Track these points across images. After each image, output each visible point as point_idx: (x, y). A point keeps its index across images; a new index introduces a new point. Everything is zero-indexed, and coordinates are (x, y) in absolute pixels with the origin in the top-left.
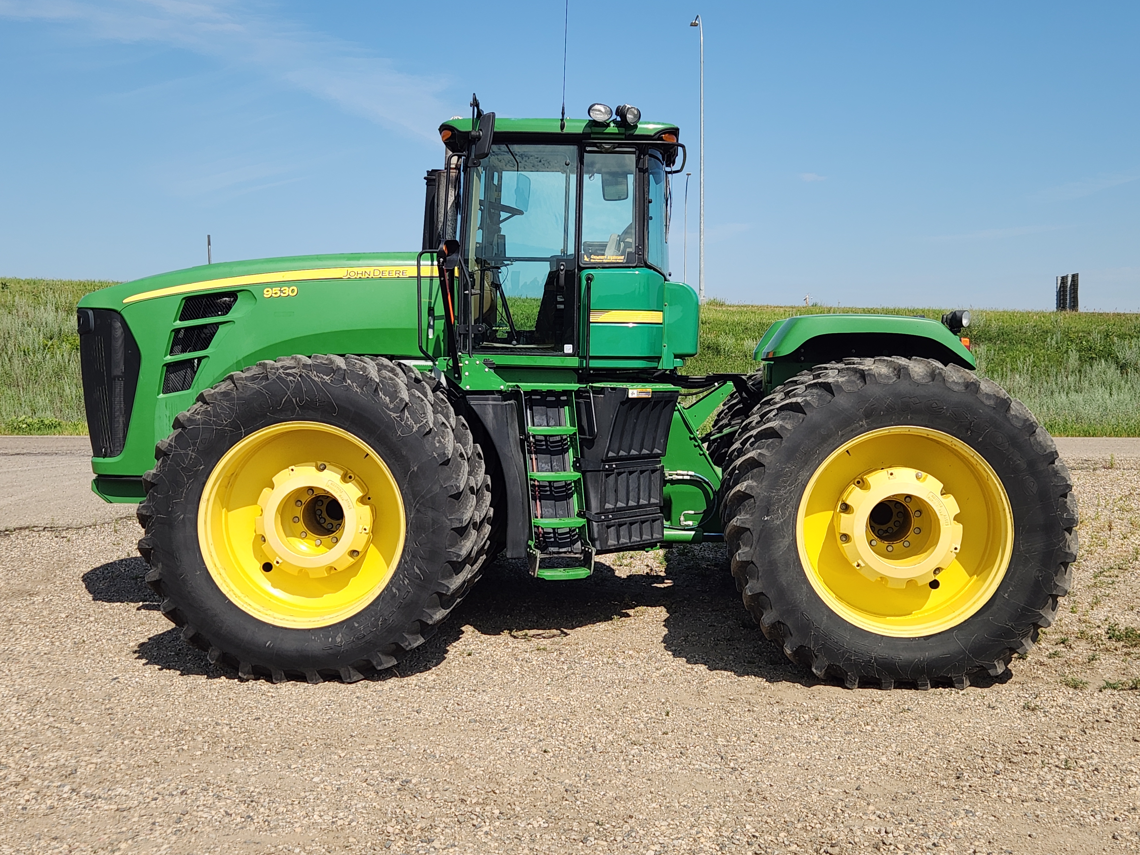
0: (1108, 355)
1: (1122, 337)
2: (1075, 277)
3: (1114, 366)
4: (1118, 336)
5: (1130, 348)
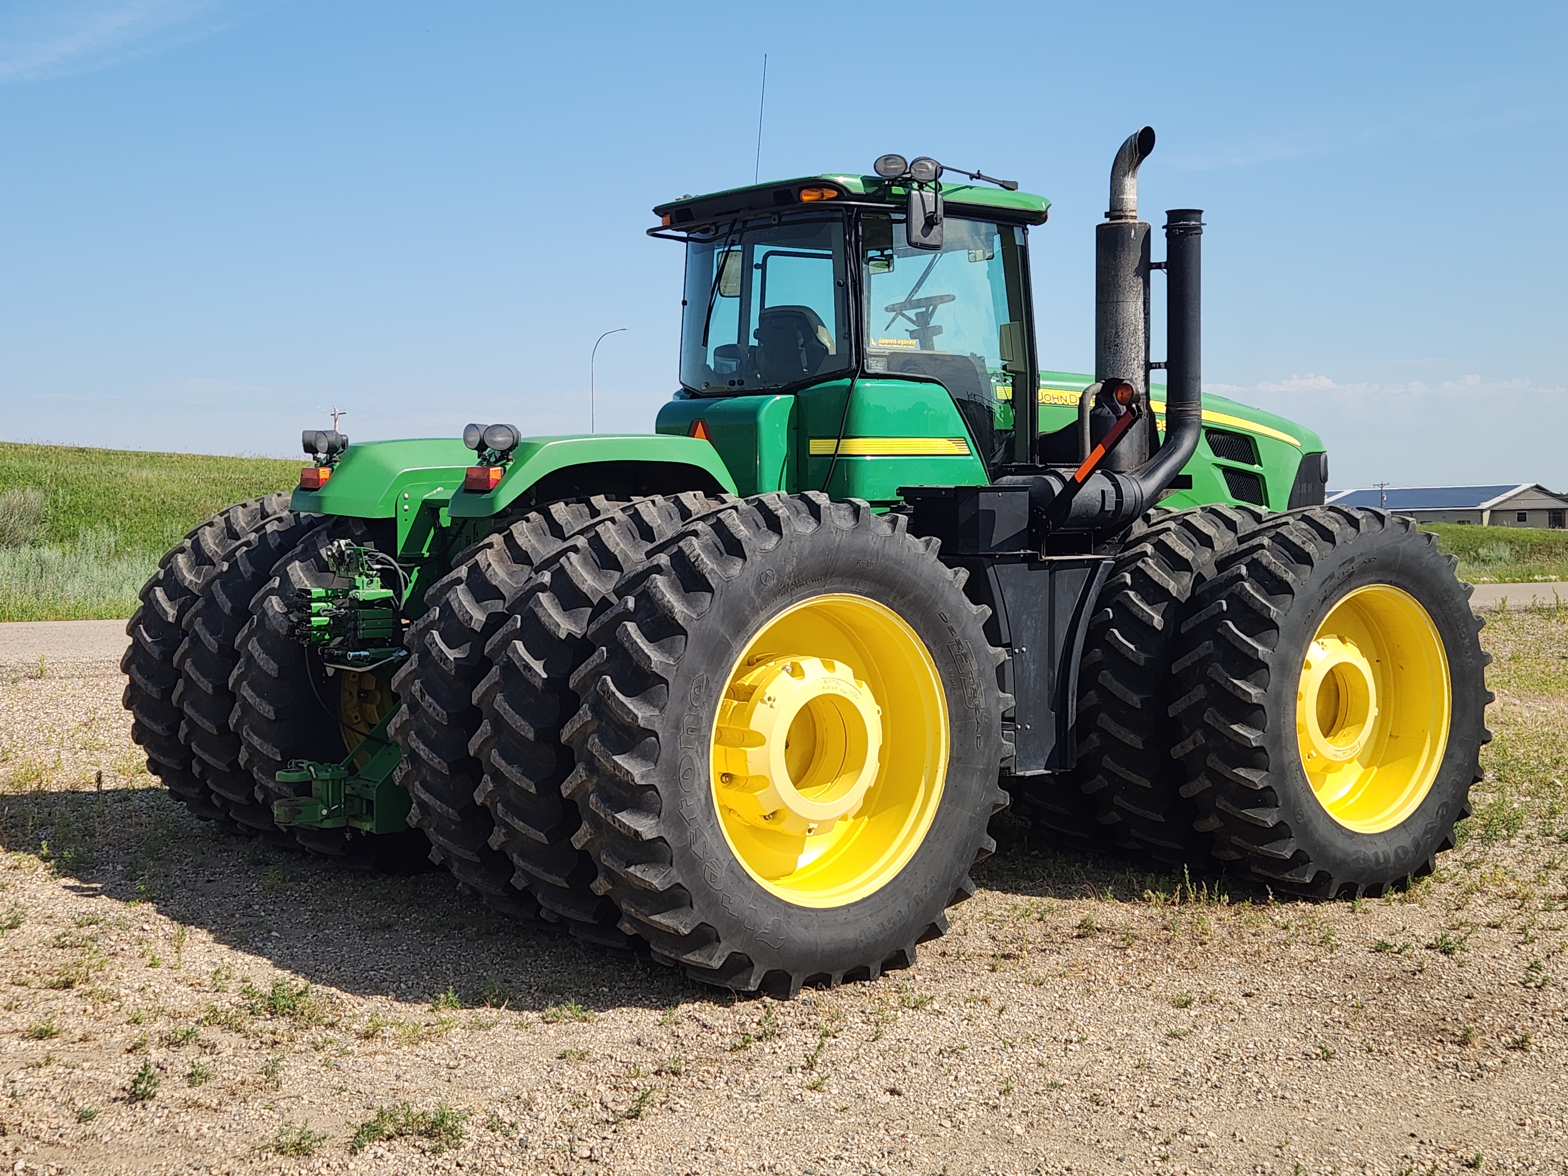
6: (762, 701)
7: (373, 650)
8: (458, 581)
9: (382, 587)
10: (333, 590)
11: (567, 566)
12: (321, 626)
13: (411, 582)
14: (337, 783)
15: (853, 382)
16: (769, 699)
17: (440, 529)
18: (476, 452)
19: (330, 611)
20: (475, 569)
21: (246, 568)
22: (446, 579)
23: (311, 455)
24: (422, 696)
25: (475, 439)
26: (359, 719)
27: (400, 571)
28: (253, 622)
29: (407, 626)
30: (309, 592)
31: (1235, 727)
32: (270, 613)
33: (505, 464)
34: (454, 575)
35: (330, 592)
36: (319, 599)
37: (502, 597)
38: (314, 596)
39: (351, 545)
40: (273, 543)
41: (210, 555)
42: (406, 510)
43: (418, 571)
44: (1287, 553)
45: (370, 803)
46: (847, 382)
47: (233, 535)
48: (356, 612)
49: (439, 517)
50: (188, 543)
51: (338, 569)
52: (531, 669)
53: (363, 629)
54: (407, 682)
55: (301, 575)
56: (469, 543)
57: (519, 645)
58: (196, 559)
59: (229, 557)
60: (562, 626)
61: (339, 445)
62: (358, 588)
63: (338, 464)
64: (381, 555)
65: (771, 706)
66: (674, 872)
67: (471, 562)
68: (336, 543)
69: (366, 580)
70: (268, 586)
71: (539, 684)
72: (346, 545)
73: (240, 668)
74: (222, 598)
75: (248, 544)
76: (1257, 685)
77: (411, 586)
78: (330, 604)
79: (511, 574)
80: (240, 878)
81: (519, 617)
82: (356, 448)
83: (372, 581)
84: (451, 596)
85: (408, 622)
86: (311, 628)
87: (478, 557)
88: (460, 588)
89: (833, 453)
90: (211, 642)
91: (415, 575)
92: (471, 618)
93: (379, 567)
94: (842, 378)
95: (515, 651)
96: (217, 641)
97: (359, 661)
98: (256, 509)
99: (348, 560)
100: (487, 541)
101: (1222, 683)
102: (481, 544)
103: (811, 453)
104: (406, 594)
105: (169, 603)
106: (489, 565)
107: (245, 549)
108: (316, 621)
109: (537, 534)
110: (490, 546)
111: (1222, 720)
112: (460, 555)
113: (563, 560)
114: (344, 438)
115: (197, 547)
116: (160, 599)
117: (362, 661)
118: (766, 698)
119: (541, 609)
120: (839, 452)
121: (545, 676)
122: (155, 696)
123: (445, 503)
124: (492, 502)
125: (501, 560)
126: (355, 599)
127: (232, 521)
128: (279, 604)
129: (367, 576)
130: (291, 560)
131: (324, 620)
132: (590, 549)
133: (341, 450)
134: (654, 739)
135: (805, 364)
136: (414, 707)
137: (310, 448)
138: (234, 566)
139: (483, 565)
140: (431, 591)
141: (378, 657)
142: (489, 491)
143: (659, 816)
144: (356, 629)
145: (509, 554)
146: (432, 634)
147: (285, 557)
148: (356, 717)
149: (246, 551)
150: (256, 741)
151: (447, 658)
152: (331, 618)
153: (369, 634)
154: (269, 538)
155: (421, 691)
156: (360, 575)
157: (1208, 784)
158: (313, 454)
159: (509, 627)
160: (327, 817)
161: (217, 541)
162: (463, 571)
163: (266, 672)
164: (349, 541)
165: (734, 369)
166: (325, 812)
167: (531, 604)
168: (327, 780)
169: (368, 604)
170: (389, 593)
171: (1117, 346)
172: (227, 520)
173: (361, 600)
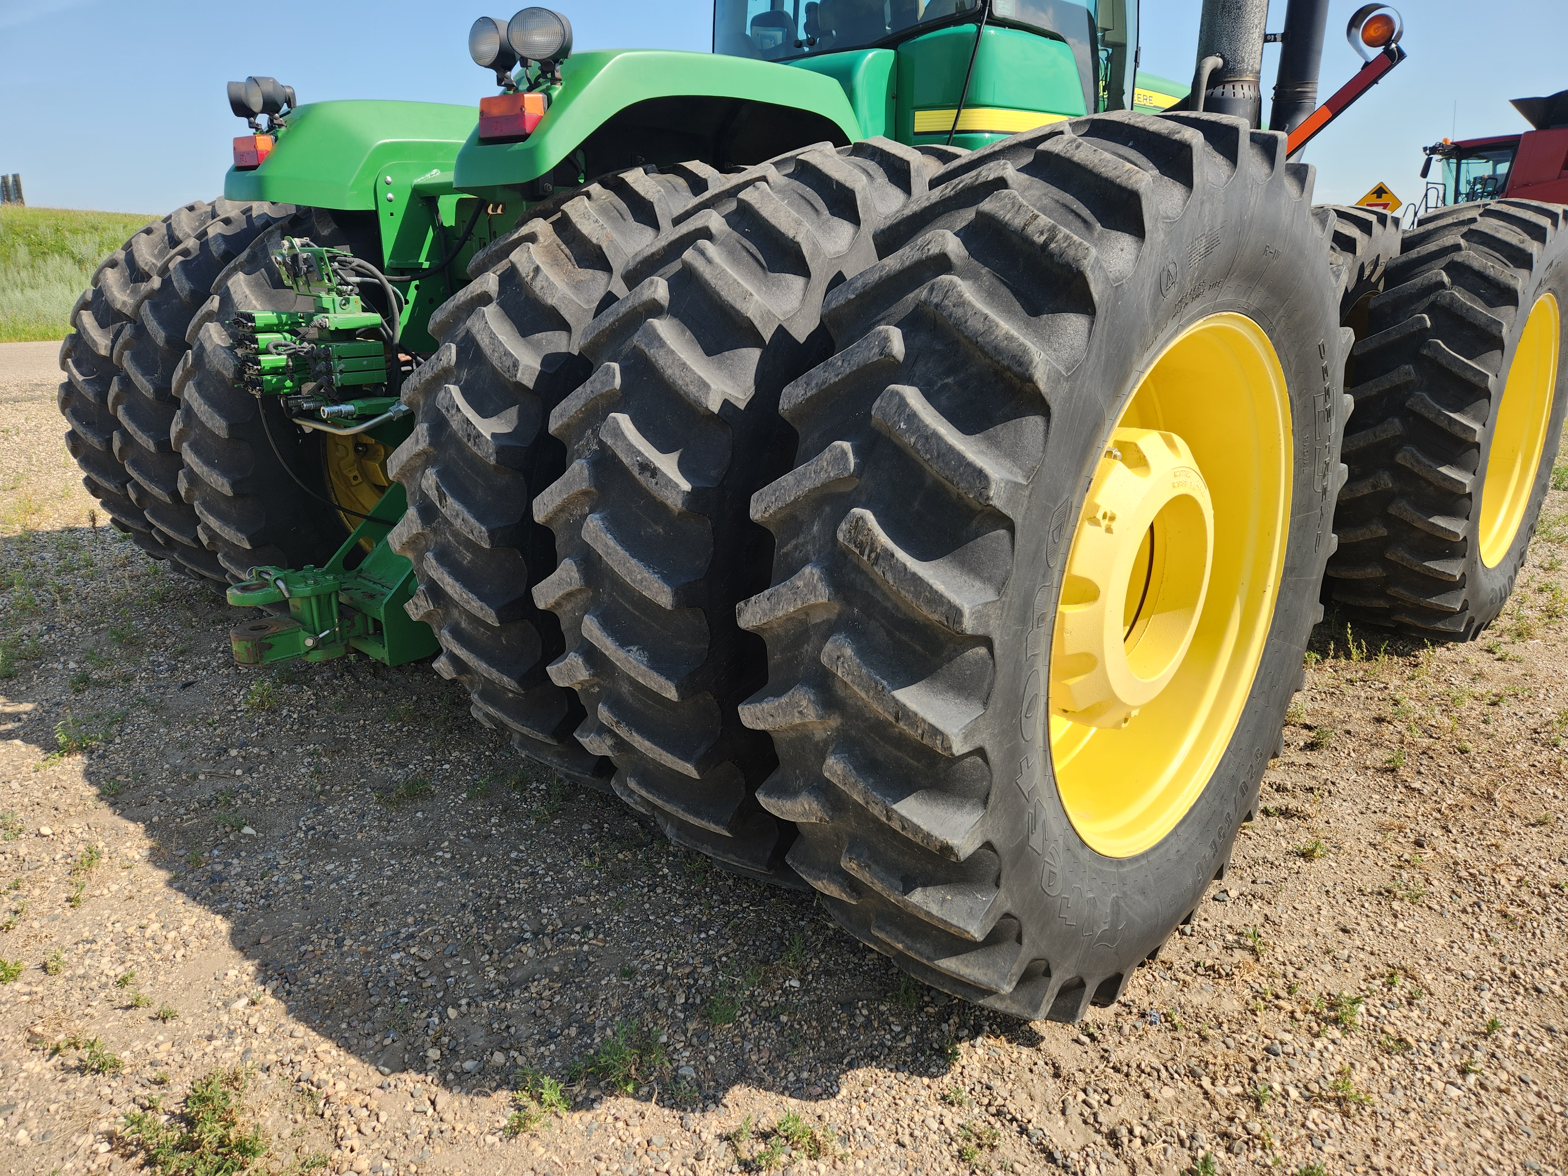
0: (61, 249)
1: (74, 232)
2: (16, 178)
3: (70, 261)
4: (70, 231)
5: (85, 243)
6: (1094, 521)
7: (360, 403)
8: (484, 299)
9: (364, 310)
10: (291, 315)
11: (699, 264)
12: (277, 368)
13: (407, 302)
14: (324, 601)
15: (979, 29)
16: (1105, 517)
17: (441, 230)
18: (492, 74)
19: (286, 346)
20: (510, 278)
21: (182, 285)
22: (463, 295)
23: (244, 121)
24: (442, 497)
25: (491, 47)
26: (360, 480)
27: (390, 287)
28: (186, 359)
29: (407, 363)
30: (251, 319)
31: (1443, 470)
32: (208, 347)
33: (548, 88)
34: (475, 287)
35: (284, 317)
36: (268, 329)
37: (563, 325)
38: (259, 323)
39: (308, 245)
40: (217, 249)
41: (146, 269)
42: (390, 201)
43: (417, 287)
44: (1497, 255)
45: (377, 623)
46: (971, 28)
47: (174, 241)
48: (327, 347)
49: (437, 211)
50: (121, 255)
51: (296, 283)
52: (654, 472)
53: (341, 372)
54: (411, 470)
55: (248, 292)
56: (494, 235)
57: (624, 420)
58: (131, 275)
59: (164, 271)
60: (713, 386)
61: (280, 99)
62: (326, 310)
63: (283, 129)
64: (357, 261)
65: (1109, 530)
66: (1002, 894)
67: (503, 265)
68: (286, 243)
69: (338, 299)
70: (204, 309)
71: (675, 502)
72: (303, 245)
73: (177, 423)
74: (152, 325)
75: (185, 253)
76: (1475, 418)
77: (407, 309)
78: (287, 335)
79: (577, 286)
80: (228, 676)
81: (616, 366)
82: (308, 108)
83: (347, 301)
84: (473, 324)
85: (409, 358)
86: (261, 373)
87: (514, 256)
88: (491, 311)
89: (950, 128)
90: (144, 384)
91: (412, 294)
92: (516, 364)
93: (358, 279)
94: (962, 24)
95: (618, 433)
96: (153, 383)
97: (338, 420)
98: (206, 212)
99: (304, 268)
100: (524, 230)
101: (1431, 416)
102: (516, 236)
103: (917, 129)
104: (403, 319)
105: (100, 331)
106: (537, 270)
107: (180, 258)
108: (267, 361)
109: (610, 218)
110: (532, 238)
111: (1427, 462)
112: (480, 255)
113: (689, 255)
114: (288, 90)
115: (130, 260)
116: (87, 326)
117: (346, 418)
118: (1099, 516)
119: (662, 352)
120: (958, 128)
121: (686, 486)
122: (98, 448)
123: (446, 189)
124: (531, 156)
125: (555, 262)
126: (322, 328)
127: (174, 225)
128: (220, 335)
129: (340, 293)
130: (235, 270)
131: (279, 360)
132: (736, 235)
133: (285, 108)
134: (982, 651)
135: (888, 19)
136: (428, 513)
137: (241, 108)
138: (167, 283)
139: (525, 269)
140: (438, 316)
141: (367, 412)
142: (524, 137)
143: (985, 802)
144: (329, 372)
145: (567, 251)
146: (448, 391)
147: (227, 267)
148: (355, 478)
149: (181, 262)
150: (213, 522)
151: (479, 435)
152: (289, 356)
153: (352, 379)
154: (211, 243)
155: (438, 488)
156: (330, 290)
157: (1383, 532)
158: (248, 117)
159: (598, 385)
160: (315, 648)
161: (156, 252)
162: (489, 282)
163: (211, 432)
164: (306, 240)
165: (780, 41)
166: (309, 642)
167: (638, 340)
168: (309, 598)
169: (347, 335)
170: (375, 318)
171: (1239, 8)
172: (169, 227)
173: (333, 329)
